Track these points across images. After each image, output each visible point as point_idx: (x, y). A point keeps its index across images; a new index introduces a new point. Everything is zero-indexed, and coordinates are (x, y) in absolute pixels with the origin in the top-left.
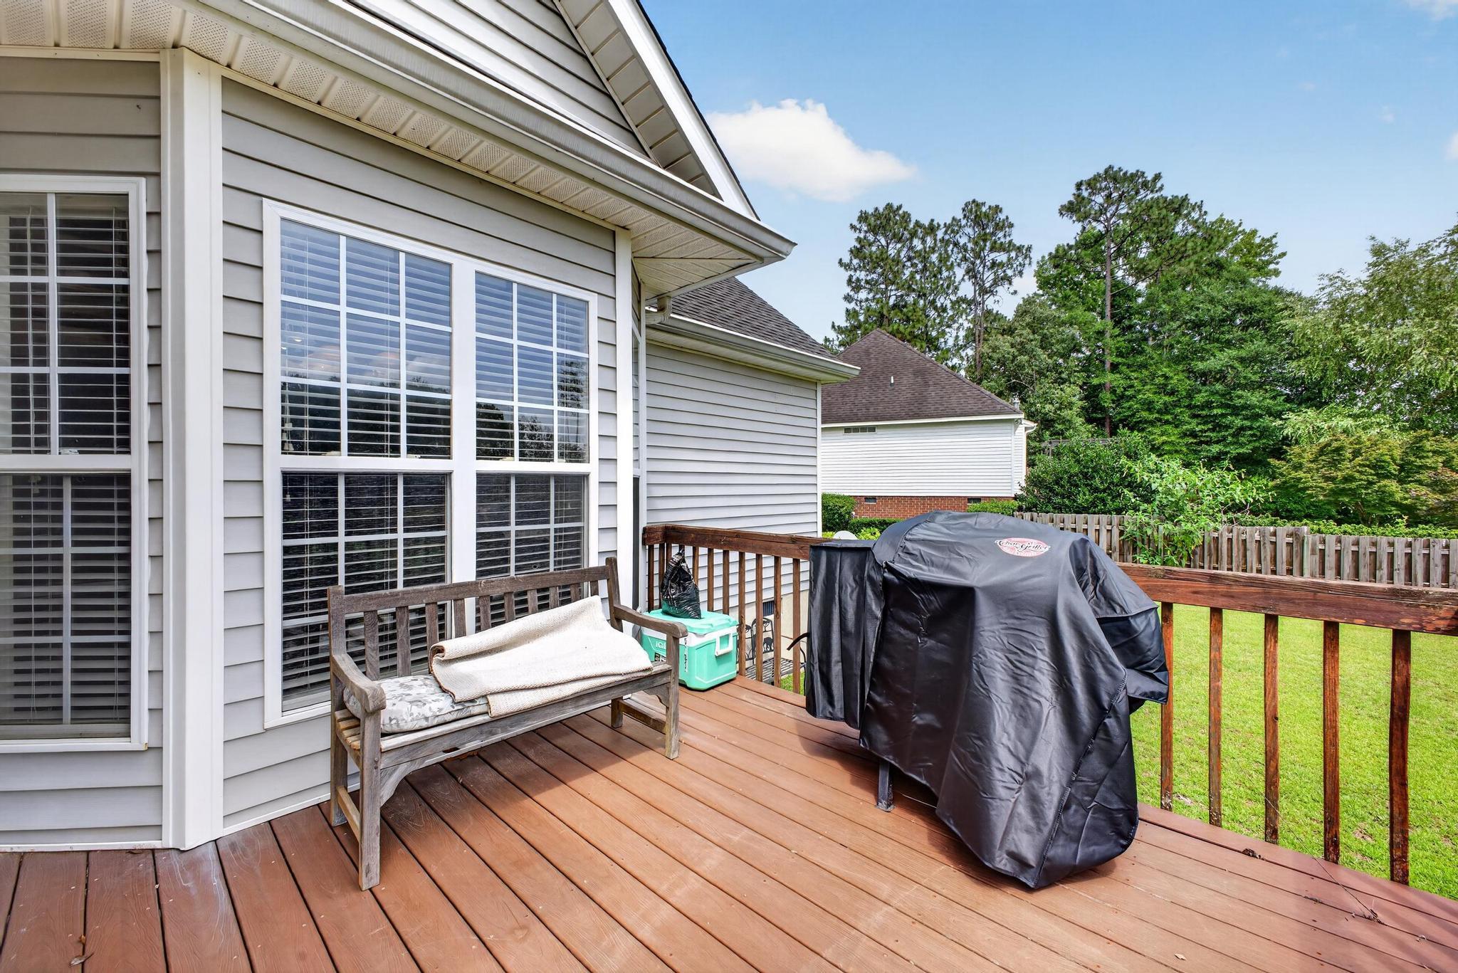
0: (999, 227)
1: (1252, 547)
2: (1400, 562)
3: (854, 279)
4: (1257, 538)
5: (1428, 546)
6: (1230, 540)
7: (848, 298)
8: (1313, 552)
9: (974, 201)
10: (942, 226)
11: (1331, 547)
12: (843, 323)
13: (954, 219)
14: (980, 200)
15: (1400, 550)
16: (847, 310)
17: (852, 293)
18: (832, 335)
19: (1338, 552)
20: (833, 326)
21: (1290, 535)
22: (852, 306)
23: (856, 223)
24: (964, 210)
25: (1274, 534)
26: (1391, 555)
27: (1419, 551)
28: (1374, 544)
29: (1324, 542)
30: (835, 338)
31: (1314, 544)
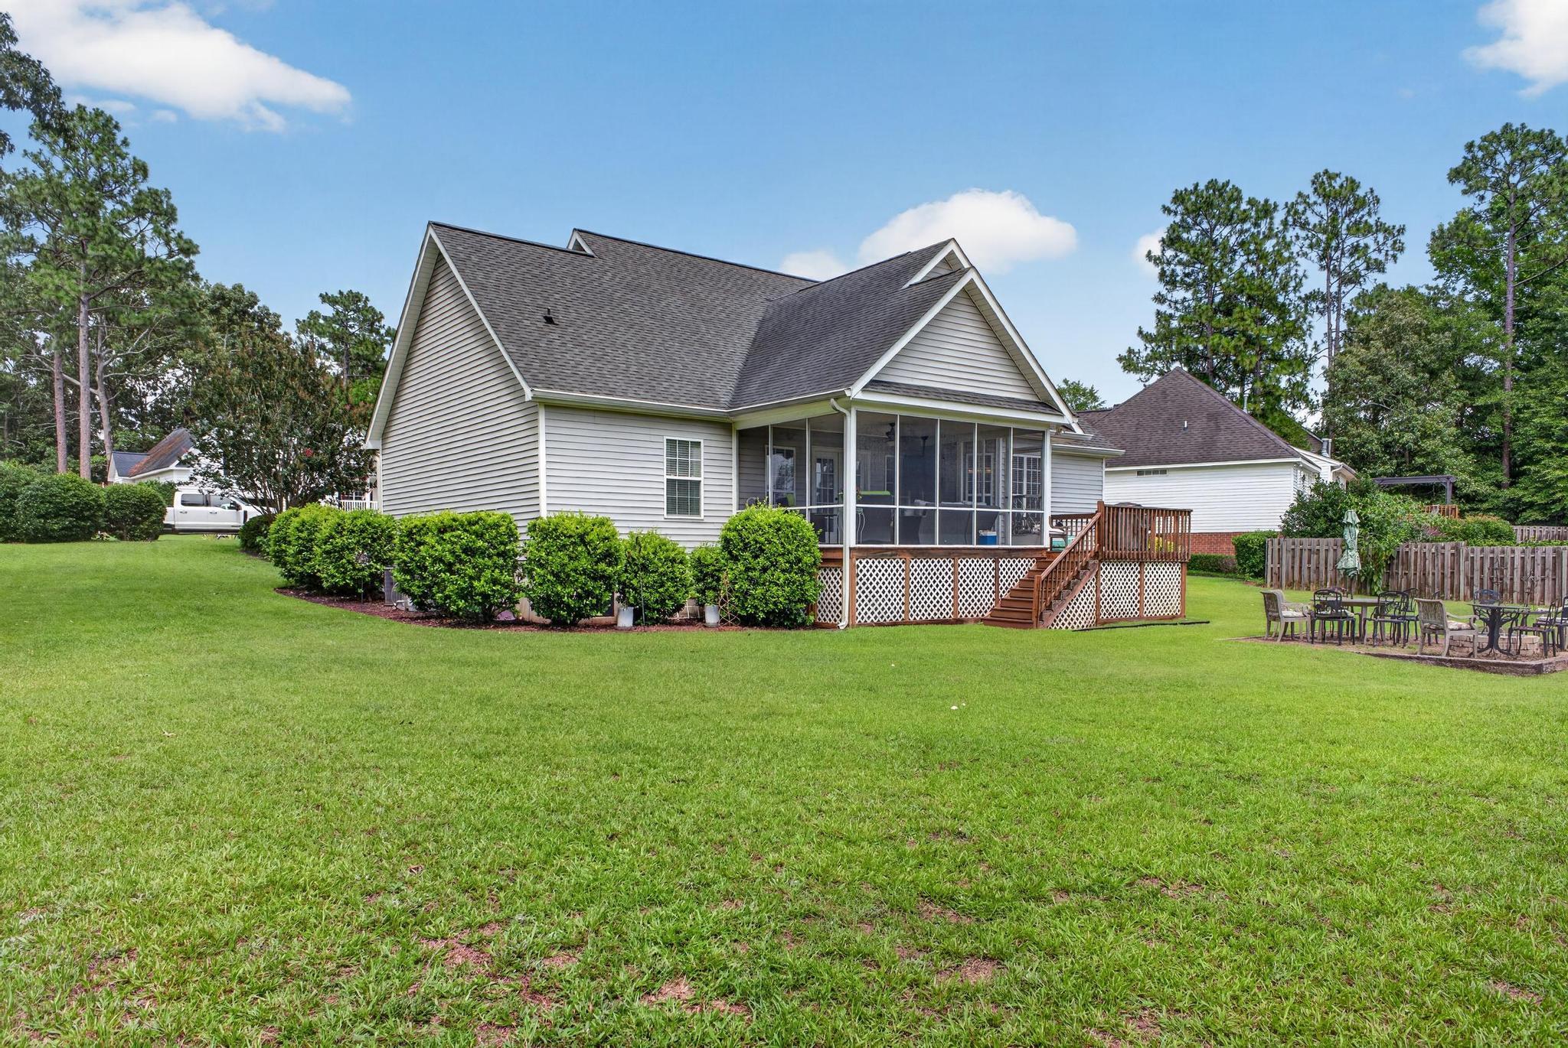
0: (1361, 203)
1: (1429, 556)
2: (1518, 562)
3: (1168, 273)
4: (1433, 550)
5: (1533, 552)
6: (1416, 553)
7: (1160, 299)
8: (1467, 559)
9: (1326, 172)
10: (1281, 206)
11: (1478, 556)
12: (1151, 329)
13: (1300, 195)
14: (1332, 170)
15: (1518, 555)
16: (1158, 313)
17: (1164, 292)
18: (1139, 345)
19: (1482, 558)
20: (1140, 332)
21: (1452, 548)
22: (1164, 308)
23: (1168, 204)
24: (1313, 183)
25: (1443, 548)
26: (1513, 558)
27: (1529, 555)
28: (1503, 552)
29: (1473, 551)
30: (1142, 348)
31: (1467, 554)
